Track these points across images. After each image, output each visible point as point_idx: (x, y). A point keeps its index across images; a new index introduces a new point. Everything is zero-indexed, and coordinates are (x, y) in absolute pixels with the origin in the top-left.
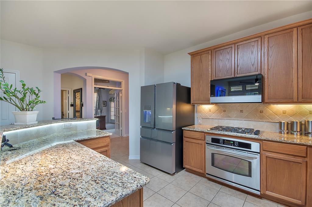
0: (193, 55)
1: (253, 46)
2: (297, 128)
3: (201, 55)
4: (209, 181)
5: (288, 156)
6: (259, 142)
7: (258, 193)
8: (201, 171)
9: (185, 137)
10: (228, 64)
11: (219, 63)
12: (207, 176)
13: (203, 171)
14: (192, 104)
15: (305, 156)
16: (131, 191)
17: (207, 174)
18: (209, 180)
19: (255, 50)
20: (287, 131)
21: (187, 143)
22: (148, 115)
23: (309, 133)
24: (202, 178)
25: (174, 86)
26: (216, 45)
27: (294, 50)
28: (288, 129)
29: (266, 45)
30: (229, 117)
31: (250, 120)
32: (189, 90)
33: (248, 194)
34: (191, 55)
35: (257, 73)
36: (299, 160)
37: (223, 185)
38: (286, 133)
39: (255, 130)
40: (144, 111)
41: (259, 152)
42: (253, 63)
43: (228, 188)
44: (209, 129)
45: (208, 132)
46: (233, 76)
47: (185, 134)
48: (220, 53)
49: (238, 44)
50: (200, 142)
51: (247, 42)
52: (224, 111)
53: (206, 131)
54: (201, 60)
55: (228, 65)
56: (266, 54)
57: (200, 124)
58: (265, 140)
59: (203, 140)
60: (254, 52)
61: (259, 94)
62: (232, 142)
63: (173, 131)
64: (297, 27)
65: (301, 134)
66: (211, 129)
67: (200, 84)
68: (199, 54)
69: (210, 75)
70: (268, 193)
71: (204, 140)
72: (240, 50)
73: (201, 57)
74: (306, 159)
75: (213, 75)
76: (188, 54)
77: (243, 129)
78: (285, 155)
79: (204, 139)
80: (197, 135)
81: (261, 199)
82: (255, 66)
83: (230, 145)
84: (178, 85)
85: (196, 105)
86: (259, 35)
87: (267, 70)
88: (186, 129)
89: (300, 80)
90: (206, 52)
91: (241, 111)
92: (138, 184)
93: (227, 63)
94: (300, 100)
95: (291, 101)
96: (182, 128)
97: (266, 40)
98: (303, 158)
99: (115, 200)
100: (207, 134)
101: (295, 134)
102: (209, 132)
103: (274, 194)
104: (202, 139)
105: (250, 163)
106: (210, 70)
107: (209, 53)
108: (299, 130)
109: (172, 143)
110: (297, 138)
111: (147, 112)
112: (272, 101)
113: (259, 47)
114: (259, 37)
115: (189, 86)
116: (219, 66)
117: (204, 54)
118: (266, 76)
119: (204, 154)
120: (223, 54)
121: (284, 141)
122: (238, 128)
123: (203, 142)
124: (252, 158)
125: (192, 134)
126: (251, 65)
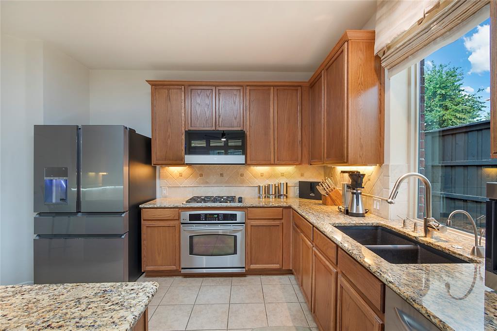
0: (157, 86)
1: (236, 95)
2: (272, 191)
3: (169, 90)
4: (185, 279)
5: (268, 220)
6: (244, 210)
7: (244, 270)
8: (174, 268)
9: (144, 220)
10: (208, 110)
11: (195, 107)
12: (183, 271)
13: (177, 267)
14: (154, 164)
15: (281, 217)
16: (144, 306)
17: (183, 268)
18: (185, 277)
19: (237, 100)
20: (264, 195)
21: (149, 228)
22: (57, 186)
23: (281, 195)
24: (174, 277)
25: (125, 132)
26: (191, 80)
27: (271, 110)
28: (265, 193)
29: (248, 98)
30: (207, 183)
31: (231, 185)
32: (148, 142)
33: (232, 277)
34: (152, 85)
35: (239, 129)
36: (277, 222)
37: (204, 277)
38: (264, 197)
39: (237, 197)
40: (45, 178)
41: (244, 222)
42: (235, 116)
43: (210, 278)
44: (184, 203)
45: (184, 206)
46: (214, 128)
47: (145, 215)
48: (198, 93)
49: (220, 88)
50: (172, 223)
51: (229, 88)
52: (201, 175)
53: (182, 206)
54: (169, 98)
55: (208, 113)
56: (248, 108)
57: (166, 197)
58: (250, 207)
59: (176, 220)
60: (237, 103)
61: (243, 154)
62: (216, 216)
63: (124, 212)
64: (274, 86)
65: (275, 197)
66: (187, 202)
67: (168, 134)
68: (165, 87)
69: (183, 123)
70: (253, 266)
71: (179, 219)
72: (222, 96)
73: (168, 93)
74: (283, 221)
75: (188, 124)
76: (146, 81)
77: (224, 197)
78: (266, 220)
79: (177, 218)
80: (167, 214)
81: (245, 277)
82: (238, 120)
83: (214, 220)
84: (132, 132)
85: (158, 167)
86: (241, 84)
87: (248, 127)
88: (148, 206)
89: (276, 142)
90: (176, 87)
91: (221, 174)
92: (149, 295)
93: (206, 109)
94: (276, 162)
95: (269, 162)
96: (140, 206)
97: (248, 91)
98: (280, 220)
99: (129, 328)
100: (183, 210)
101: (271, 197)
102: (186, 206)
103: (258, 266)
104: (175, 218)
105: (235, 237)
106: (183, 115)
107: (181, 89)
108: (273, 193)
109: (122, 235)
110: (273, 201)
111: (54, 181)
112: (253, 162)
113: (242, 98)
114: (241, 86)
115: (149, 135)
116: (196, 112)
117: (173, 89)
118: (248, 133)
119: (177, 241)
120: (201, 96)
121: (266, 206)
122: (219, 197)
123: (176, 223)
124: (237, 231)
125: (158, 214)
126: (234, 118)
